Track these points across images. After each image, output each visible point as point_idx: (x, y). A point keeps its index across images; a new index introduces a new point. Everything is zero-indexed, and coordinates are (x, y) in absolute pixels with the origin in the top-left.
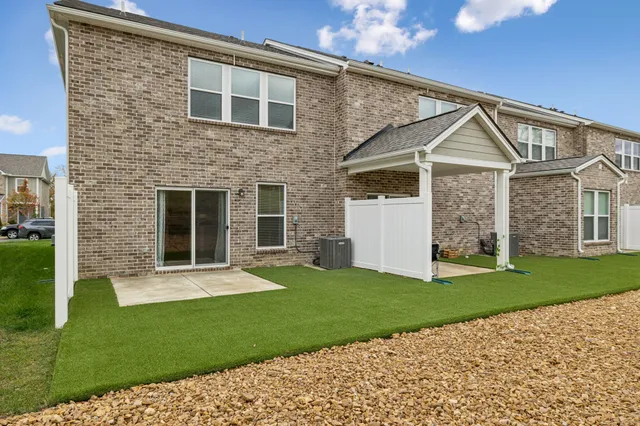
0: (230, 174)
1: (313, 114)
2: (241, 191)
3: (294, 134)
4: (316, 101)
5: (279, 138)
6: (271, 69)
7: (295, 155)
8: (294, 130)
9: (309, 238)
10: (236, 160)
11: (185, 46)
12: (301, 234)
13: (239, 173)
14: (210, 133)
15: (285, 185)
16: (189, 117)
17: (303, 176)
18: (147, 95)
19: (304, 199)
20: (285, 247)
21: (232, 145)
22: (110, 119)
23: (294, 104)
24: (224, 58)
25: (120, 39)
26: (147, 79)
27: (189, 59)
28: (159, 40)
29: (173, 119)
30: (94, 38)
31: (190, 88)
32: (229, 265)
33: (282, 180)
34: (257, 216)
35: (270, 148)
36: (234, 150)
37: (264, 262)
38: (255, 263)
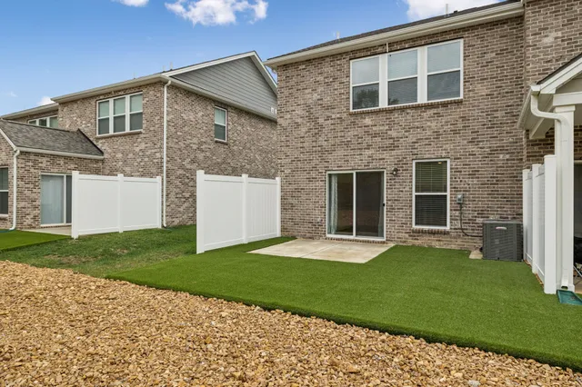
0: (386, 155)
1: (487, 73)
2: (396, 170)
3: (459, 102)
4: (494, 55)
5: (440, 110)
6: (429, 41)
7: (460, 125)
8: (461, 97)
9: (480, 220)
10: (391, 141)
11: (346, 53)
12: (469, 215)
13: (393, 153)
14: (368, 121)
15: (448, 161)
16: (351, 110)
17: (472, 148)
18: (320, 102)
19: (472, 175)
20: (448, 228)
21: (387, 127)
22: (298, 125)
23: (461, 69)
24: (380, 49)
25: (304, 67)
26: (320, 89)
27: (351, 61)
28: (327, 56)
29: (338, 116)
30: (291, 72)
31: (351, 86)
32: (385, 240)
33: (443, 155)
34: (414, 194)
35: (429, 124)
36: (389, 132)
37: (421, 241)
38: (411, 242)
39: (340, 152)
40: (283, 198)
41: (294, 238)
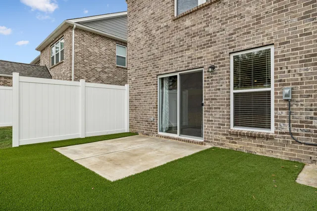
0: (203, 53)
2: (213, 67)
10: (209, 38)
12: (300, 116)
13: (211, 49)
14: (188, 22)
15: (272, 48)
16: (175, 16)
18: (153, 16)
19: (306, 62)
20: (272, 131)
21: (204, 24)
22: (139, 40)
29: (165, 24)
32: (203, 141)
33: (266, 42)
34: (232, 91)
35: (248, 8)
36: (206, 29)
37: (240, 145)
38: (228, 145)
39: (166, 58)
40: (131, 101)
41: (137, 134)
